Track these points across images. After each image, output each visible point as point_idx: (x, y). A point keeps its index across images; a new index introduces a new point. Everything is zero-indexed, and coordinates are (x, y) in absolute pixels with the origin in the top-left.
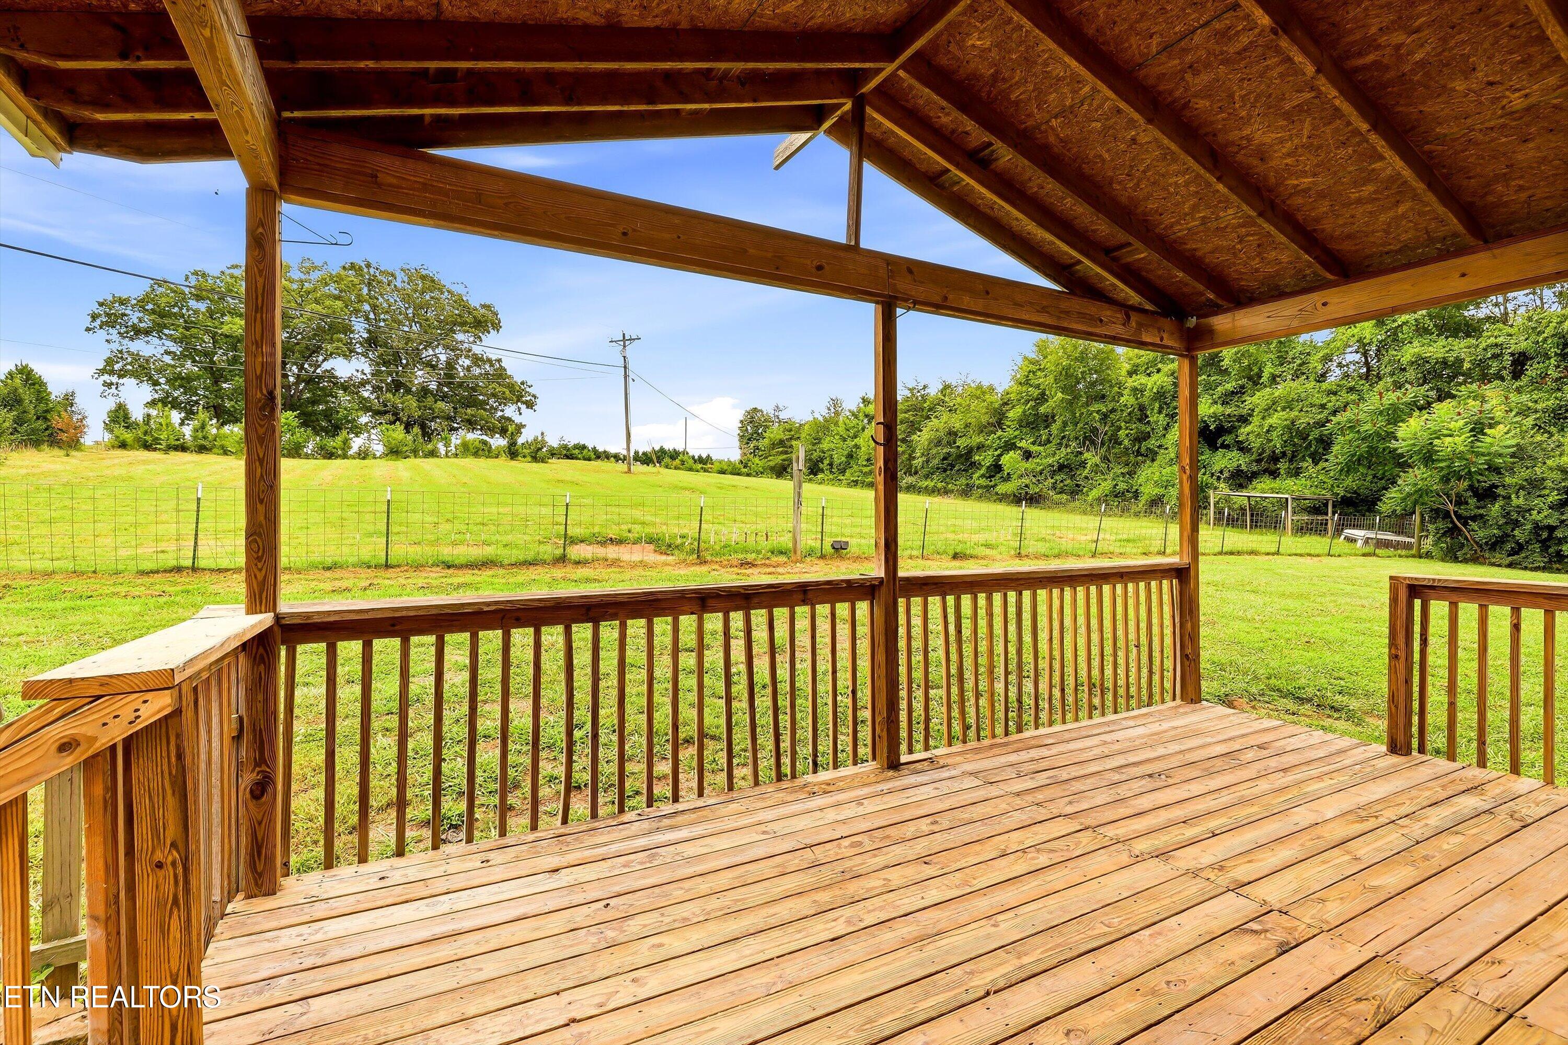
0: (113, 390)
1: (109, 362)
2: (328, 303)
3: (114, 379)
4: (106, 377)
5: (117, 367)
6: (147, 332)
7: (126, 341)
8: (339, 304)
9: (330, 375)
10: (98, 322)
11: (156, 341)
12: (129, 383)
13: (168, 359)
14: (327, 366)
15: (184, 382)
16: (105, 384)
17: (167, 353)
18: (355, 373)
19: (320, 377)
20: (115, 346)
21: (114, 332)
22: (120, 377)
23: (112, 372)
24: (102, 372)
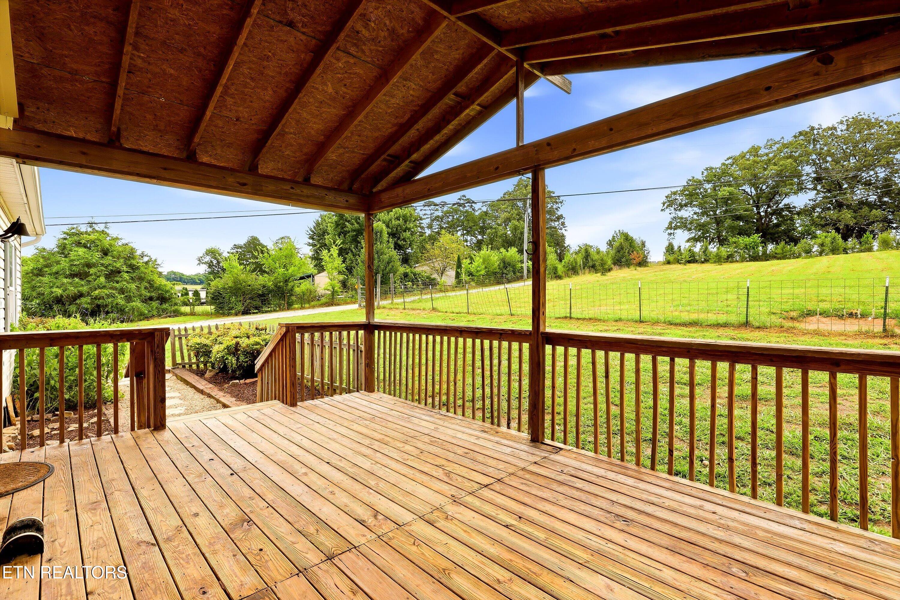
0: (672, 236)
1: (671, 223)
2: (781, 163)
3: (672, 231)
4: (669, 231)
5: (673, 225)
6: (686, 205)
7: (677, 212)
8: (790, 160)
9: (788, 207)
10: (666, 205)
11: (690, 209)
12: (679, 232)
13: (695, 217)
14: (786, 201)
15: (701, 227)
16: (670, 234)
17: (695, 213)
18: (808, 202)
19: (782, 210)
20: (674, 215)
21: (672, 209)
22: (675, 229)
23: (671, 229)
24: (668, 228)
